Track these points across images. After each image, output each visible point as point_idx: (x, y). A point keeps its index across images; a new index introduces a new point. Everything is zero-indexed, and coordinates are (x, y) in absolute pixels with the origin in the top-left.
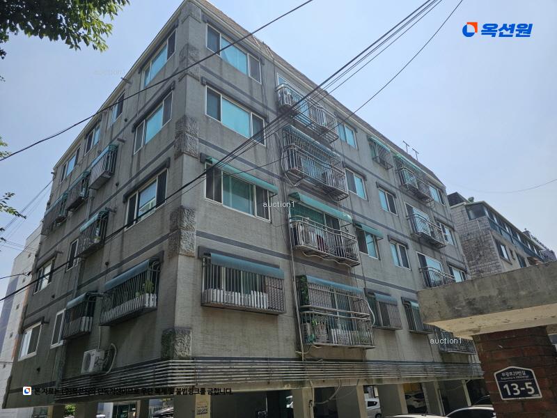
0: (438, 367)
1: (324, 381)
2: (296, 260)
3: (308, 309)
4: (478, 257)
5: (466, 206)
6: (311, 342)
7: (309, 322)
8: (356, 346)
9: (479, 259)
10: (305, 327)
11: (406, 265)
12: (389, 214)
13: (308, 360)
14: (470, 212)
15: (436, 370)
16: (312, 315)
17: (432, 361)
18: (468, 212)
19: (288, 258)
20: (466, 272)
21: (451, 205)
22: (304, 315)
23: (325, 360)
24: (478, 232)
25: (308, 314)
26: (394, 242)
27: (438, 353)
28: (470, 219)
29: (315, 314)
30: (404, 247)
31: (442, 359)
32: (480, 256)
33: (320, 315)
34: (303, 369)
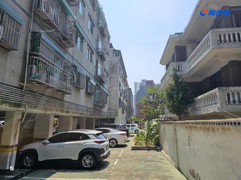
0: (92, 110)
1: (36, 107)
2: (35, 21)
3: (37, 56)
4: (112, 72)
5: (113, 50)
6: (35, 78)
7: (36, 64)
8: (62, 90)
9: (112, 73)
10: (32, 68)
11: (91, 61)
12: (90, 33)
13: (28, 91)
14: (114, 53)
15: (91, 111)
16: (39, 60)
17: (90, 107)
18: (113, 53)
19: (29, 16)
20: (108, 75)
21: (110, 48)
22: (33, 59)
23: (39, 94)
24: (115, 62)
25: (36, 59)
26: (89, 48)
27: (93, 104)
28: (113, 56)
29: (42, 62)
30: (92, 53)
31: (94, 107)
32: (113, 72)
33: (45, 64)
34: (22, 96)
